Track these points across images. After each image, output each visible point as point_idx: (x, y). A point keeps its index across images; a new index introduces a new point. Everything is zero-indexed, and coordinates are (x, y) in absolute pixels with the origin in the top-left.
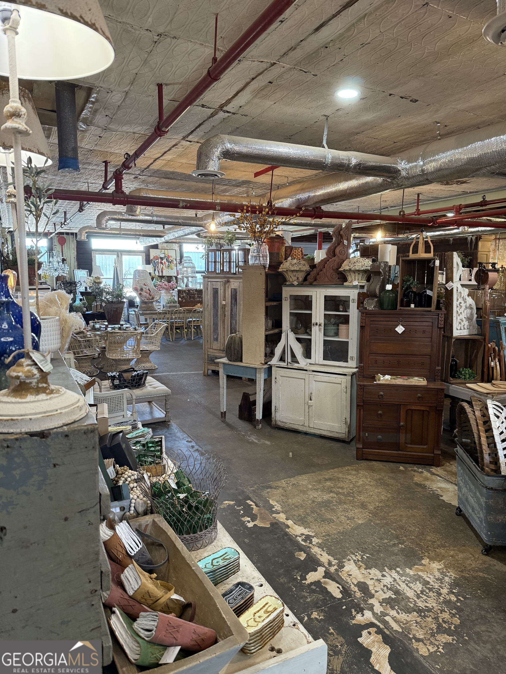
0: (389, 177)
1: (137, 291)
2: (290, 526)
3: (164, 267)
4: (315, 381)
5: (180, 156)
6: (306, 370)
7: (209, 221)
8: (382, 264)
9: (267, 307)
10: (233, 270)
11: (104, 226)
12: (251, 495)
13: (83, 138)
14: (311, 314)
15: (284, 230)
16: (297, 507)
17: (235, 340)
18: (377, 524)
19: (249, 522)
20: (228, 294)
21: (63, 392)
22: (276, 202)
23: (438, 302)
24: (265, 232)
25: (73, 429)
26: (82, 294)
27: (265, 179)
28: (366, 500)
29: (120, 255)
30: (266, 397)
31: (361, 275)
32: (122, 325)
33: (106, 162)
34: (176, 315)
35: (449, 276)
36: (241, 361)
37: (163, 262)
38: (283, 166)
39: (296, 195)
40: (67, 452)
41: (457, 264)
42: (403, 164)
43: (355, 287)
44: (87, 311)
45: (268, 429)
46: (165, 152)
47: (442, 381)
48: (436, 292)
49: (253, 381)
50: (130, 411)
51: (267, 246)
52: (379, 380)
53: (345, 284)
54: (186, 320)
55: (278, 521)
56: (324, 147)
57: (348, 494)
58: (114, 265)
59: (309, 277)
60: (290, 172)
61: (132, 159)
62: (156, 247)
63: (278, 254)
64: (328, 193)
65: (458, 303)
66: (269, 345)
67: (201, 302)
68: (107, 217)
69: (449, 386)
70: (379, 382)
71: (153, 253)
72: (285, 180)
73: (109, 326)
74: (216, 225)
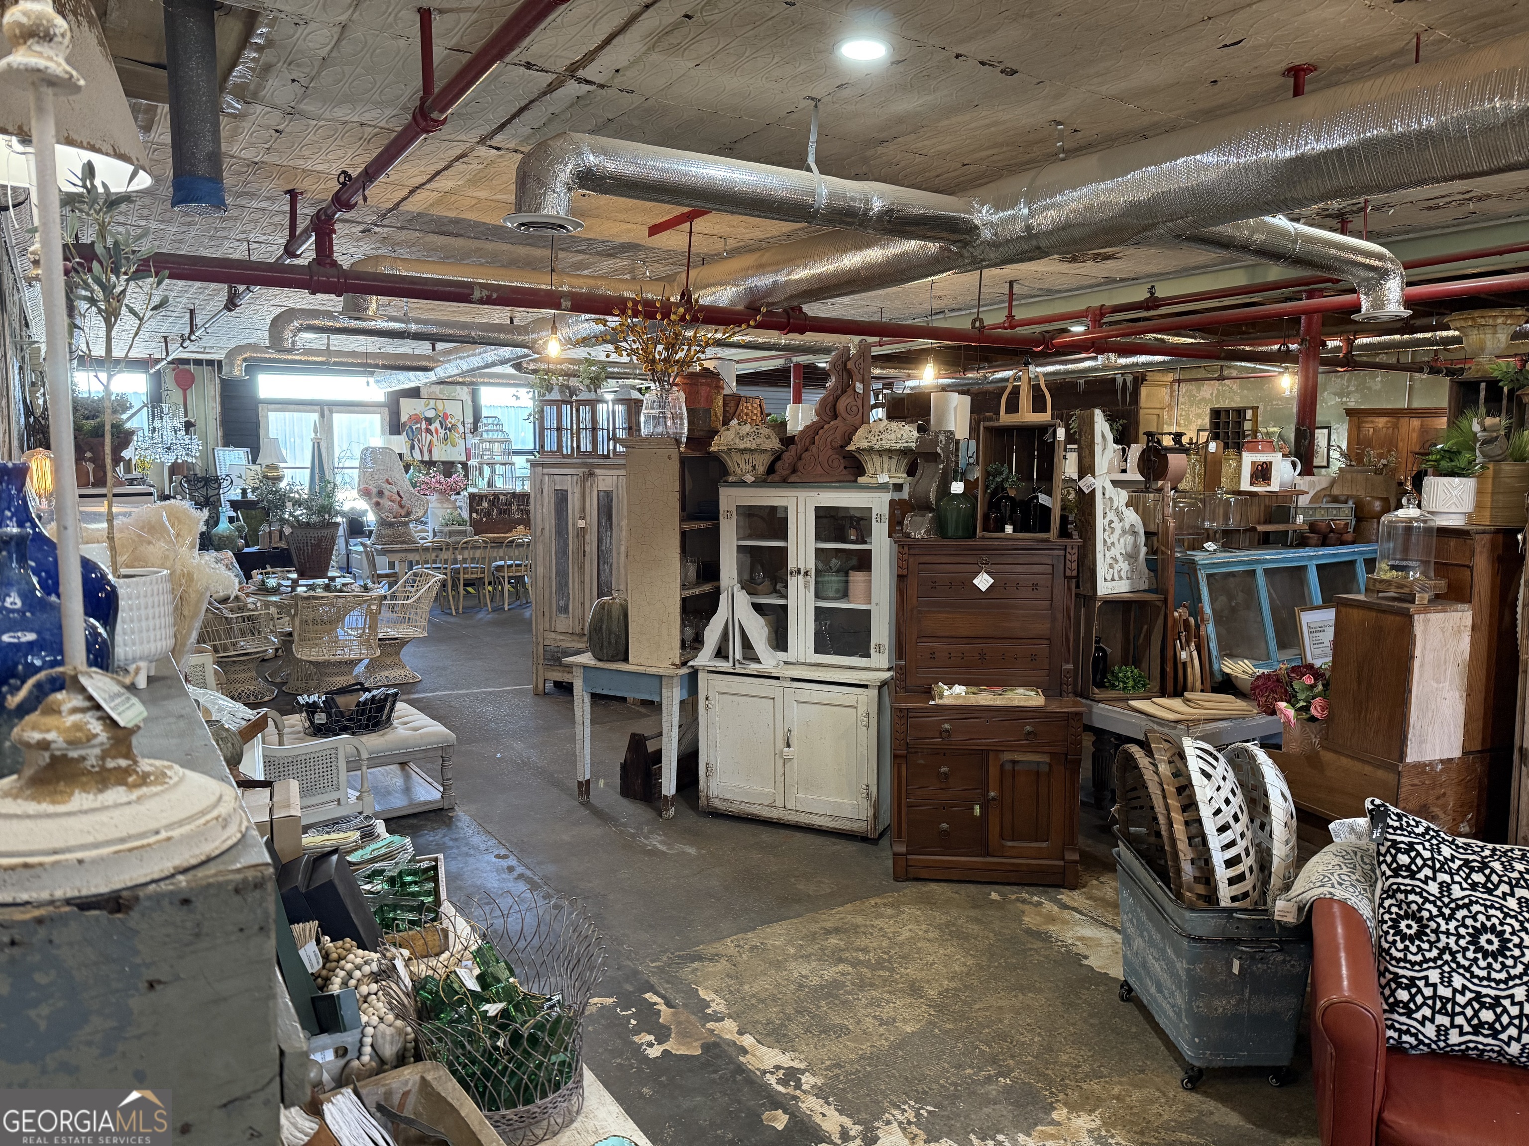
0: (954, 243)
1: (370, 498)
2: (748, 1048)
3: (435, 440)
4: (798, 702)
5: (474, 181)
6: (778, 678)
7: (543, 334)
8: (942, 437)
9: (683, 534)
10: (602, 449)
11: (287, 345)
12: (654, 980)
13: (235, 133)
14: (786, 548)
15: (720, 358)
16: (763, 1001)
17: (610, 612)
18: (946, 1032)
19: (651, 1045)
20: (592, 505)
21: (176, 779)
22: (702, 293)
23: (1064, 520)
24: (678, 361)
25: (204, 883)
26: (234, 505)
27: (675, 240)
28: (919, 975)
29: (326, 412)
30: (685, 741)
31: (894, 461)
32: (332, 579)
33: (293, 194)
34: (466, 554)
35: (1087, 461)
36: (626, 659)
37: (432, 428)
38: (719, 210)
39: (745, 278)
40: (187, 945)
41: (1103, 436)
42: (984, 212)
43: (883, 487)
44: (248, 546)
45: (691, 819)
46: (438, 173)
47: (1076, 694)
48: (1059, 498)
49: (653, 707)
50: (354, 789)
51: (682, 393)
52: (941, 697)
53: (861, 480)
54: (490, 565)
55: (720, 1037)
56: (809, 169)
57: (879, 965)
58: (313, 435)
59: (779, 464)
60: (730, 226)
61: (357, 185)
62: (414, 393)
63: (708, 411)
64: (818, 275)
65: (1106, 522)
66: (689, 620)
67: (527, 523)
68: (296, 324)
69: (1091, 707)
70: (941, 702)
71: (408, 407)
72: (719, 246)
73: (301, 582)
74: (562, 344)
